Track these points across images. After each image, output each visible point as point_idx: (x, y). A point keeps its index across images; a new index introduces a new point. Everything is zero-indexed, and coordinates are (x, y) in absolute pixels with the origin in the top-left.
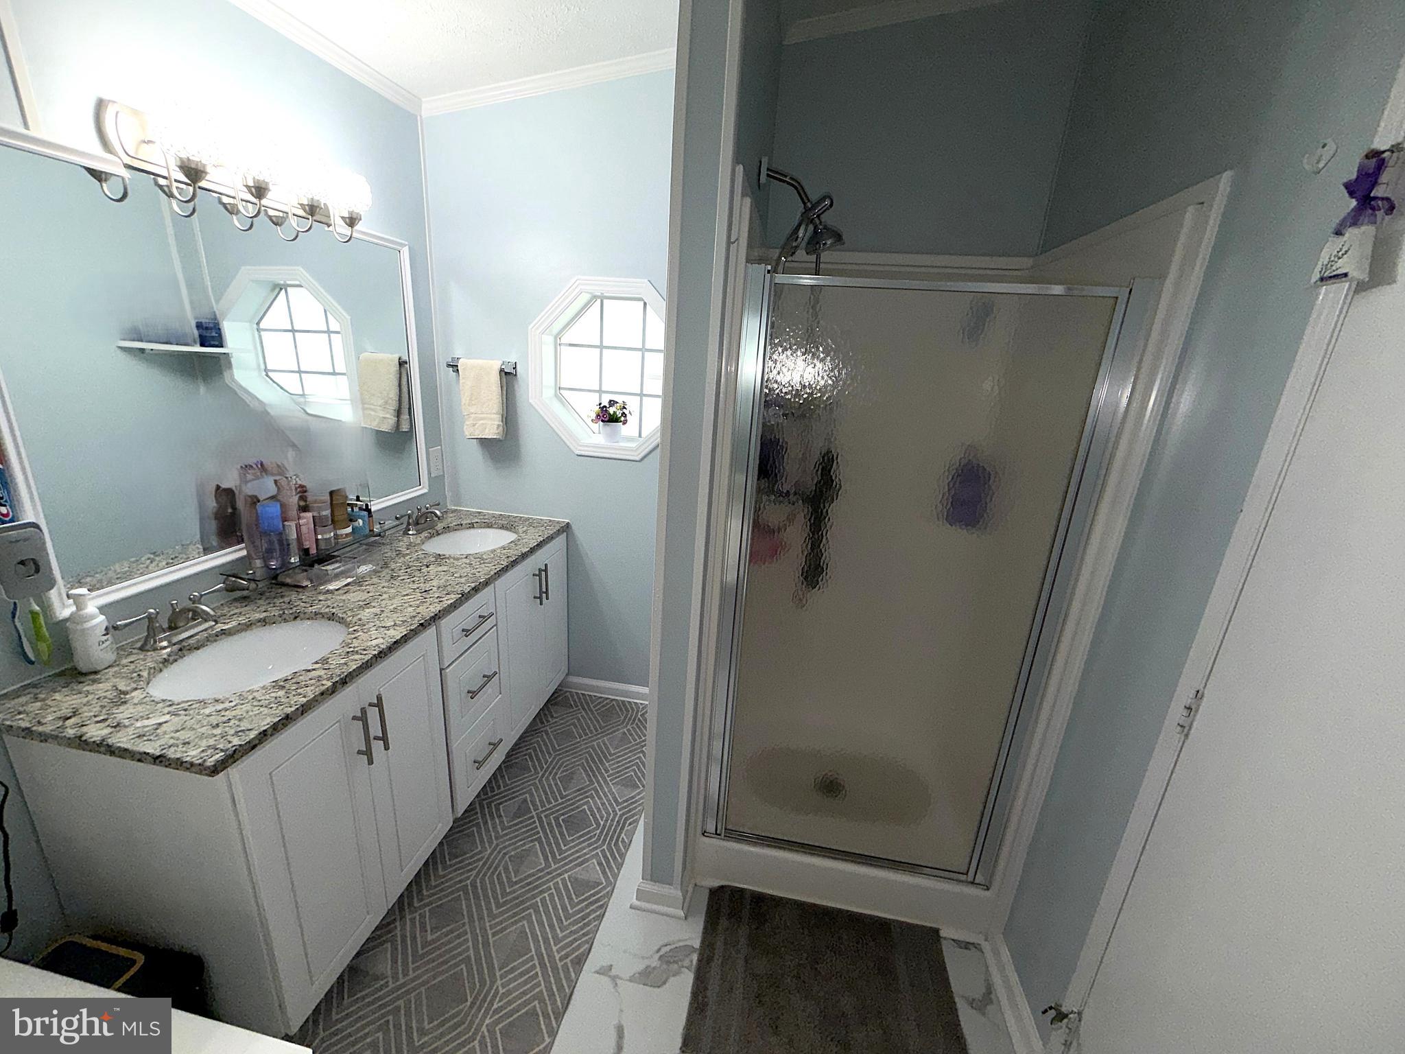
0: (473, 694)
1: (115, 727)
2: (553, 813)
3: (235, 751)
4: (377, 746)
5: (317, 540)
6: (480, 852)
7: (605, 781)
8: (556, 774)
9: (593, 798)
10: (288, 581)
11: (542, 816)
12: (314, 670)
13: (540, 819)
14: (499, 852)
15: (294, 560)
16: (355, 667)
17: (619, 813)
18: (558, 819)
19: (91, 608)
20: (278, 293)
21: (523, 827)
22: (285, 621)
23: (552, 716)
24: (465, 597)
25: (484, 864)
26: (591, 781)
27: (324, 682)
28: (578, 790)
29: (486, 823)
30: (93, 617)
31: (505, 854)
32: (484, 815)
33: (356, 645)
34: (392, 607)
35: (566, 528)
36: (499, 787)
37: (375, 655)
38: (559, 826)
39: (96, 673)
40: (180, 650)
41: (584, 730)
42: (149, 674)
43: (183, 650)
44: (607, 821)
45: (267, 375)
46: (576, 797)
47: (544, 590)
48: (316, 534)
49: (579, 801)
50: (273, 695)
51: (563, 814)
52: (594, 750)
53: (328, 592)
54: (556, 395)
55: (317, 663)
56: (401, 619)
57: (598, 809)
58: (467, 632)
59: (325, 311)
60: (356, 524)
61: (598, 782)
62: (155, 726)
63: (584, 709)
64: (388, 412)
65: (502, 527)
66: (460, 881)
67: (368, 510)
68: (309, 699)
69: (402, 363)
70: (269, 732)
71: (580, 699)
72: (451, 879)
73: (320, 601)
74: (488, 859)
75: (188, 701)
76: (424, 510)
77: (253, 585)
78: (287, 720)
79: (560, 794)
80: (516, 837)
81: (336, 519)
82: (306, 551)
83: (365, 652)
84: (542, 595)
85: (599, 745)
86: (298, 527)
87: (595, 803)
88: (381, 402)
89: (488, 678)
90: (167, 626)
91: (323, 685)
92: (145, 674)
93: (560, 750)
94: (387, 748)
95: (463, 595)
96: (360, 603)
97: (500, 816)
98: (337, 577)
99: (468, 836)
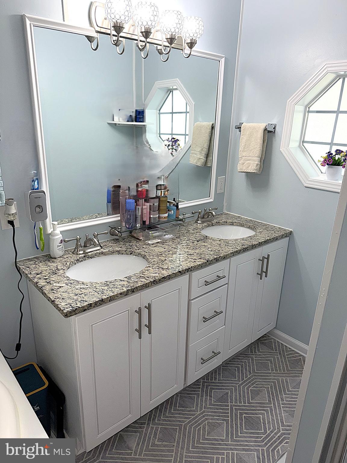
0: (205, 320)
1: (48, 283)
2: (240, 410)
3: (76, 309)
4: (145, 330)
5: (150, 217)
6: (194, 411)
7: (279, 406)
8: (250, 386)
9: (268, 413)
10: (135, 235)
11: (234, 408)
12: (123, 281)
13: (232, 409)
14: (204, 416)
15: (138, 225)
16: (140, 285)
17: (282, 432)
18: (242, 415)
19: (58, 231)
20: (170, 93)
21: (221, 409)
22: (127, 254)
23: (258, 350)
24: (209, 263)
25: (194, 419)
26: (270, 401)
27: (124, 288)
28: (260, 403)
29: (202, 396)
30: (57, 235)
31: (206, 419)
32: (203, 391)
33: (146, 274)
34: (171, 259)
35: (289, 234)
36: (215, 379)
37: (151, 282)
38: (241, 419)
39: (55, 258)
40: (85, 257)
41: (276, 367)
42: (70, 264)
43: (86, 257)
44: (272, 432)
45: (160, 136)
46: (257, 407)
47: (265, 270)
48: (150, 214)
49: (259, 410)
50: (103, 288)
51: (246, 414)
52: (279, 382)
53: (149, 244)
54: (299, 146)
55: (126, 278)
56: (171, 266)
57: (269, 422)
58: (207, 283)
59: (186, 103)
60: (170, 213)
61: (274, 404)
62: (58, 287)
63: (280, 354)
64: (202, 155)
65: (249, 227)
66: (180, 421)
67: (177, 206)
68: (114, 294)
69: (213, 128)
70: (93, 305)
71: (279, 346)
72: (175, 417)
73: (143, 248)
74: (197, 417)
75: (74, 280)
76: (208, 211)
77: (120, 234)
78: (102, 302)
79: (248, 400)
80: (215, 412)
81: (161, 208)
82: (144, 222)
83: (148, 279)
84: (263, 273)
85: (283, 382)
86: (142, 209)
87: (268, 416)
88: (199, 149)
89: (217, 313)
90: (83, 245)
91: (123, 289)
92: (68, 264)
93: (256, 373)
94: (150, 333)
95: (208, 261)
96: (158, 253)
97: (211, 396)
98: (155, 238)
99: (191, 398)
